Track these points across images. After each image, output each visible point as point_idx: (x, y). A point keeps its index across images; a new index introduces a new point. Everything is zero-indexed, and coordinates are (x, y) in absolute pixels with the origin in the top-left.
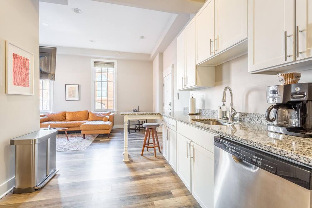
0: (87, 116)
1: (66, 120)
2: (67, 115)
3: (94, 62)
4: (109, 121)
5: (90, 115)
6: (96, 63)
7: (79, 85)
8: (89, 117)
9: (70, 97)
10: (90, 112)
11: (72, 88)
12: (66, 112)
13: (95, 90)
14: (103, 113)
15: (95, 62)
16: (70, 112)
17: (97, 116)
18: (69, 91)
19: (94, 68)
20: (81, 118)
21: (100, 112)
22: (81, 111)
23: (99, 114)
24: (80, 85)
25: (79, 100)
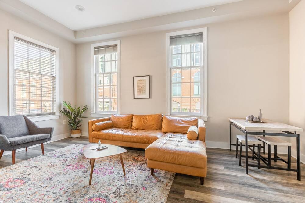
0: (160, 123)
1: (133, 128)
2: (134, 120)
3: (170, 39)
4: (197, 139)
5: (164, 122)
6: (173, 40)
7: (149, 76)
8: (164, 126)
9: (138, 94)
10: (165, 118)
11: (141, 80)
12: (133, 115)
13: (171, 81)
14: (184, 119)
15: (172, 38)
16: (138, 116)
17: (175, 125)
18: (138, 86)
19: (170, 47)
20: (152, 126)
21: (179, 118)
22: (152, 115)
23: (178, 122)
24: (151, 76)
25: (150, 98)
